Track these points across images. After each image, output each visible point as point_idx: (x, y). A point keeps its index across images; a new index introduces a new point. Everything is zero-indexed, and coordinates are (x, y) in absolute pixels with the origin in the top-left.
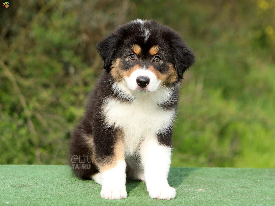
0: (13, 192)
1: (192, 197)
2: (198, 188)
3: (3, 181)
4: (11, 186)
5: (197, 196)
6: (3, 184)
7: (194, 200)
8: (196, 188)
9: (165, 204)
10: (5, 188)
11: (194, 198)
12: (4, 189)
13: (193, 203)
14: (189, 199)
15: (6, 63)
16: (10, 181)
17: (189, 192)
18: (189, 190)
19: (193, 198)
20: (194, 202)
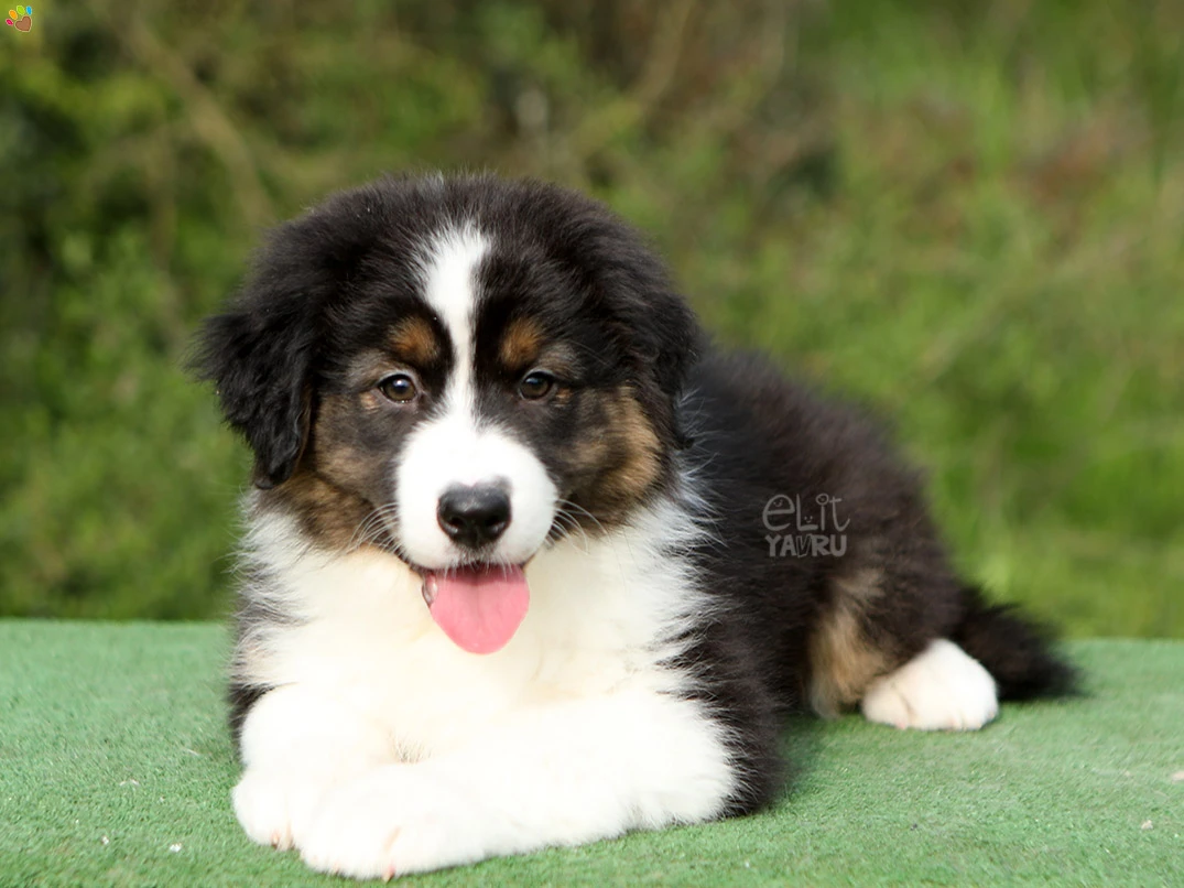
0: (205, 784)
1: (1140, 822)
2: (1174, 762)
3: (162, 718)
4: (202, 751)
5: (1171, 810)
6: (162, 738)
7: (1156, 835)
8: (1163, 764)
9: (1001, 863)
10: (170, 758)
11: (1155, 827)
12: (162, 768)
13: (1148, 853)
14: (1125, 830)
15: (205, 74)
16: (196, 719)
17: (1124, 790)
18: (1128, 774)
19: (1148, 824)
20: (1152, 849)
